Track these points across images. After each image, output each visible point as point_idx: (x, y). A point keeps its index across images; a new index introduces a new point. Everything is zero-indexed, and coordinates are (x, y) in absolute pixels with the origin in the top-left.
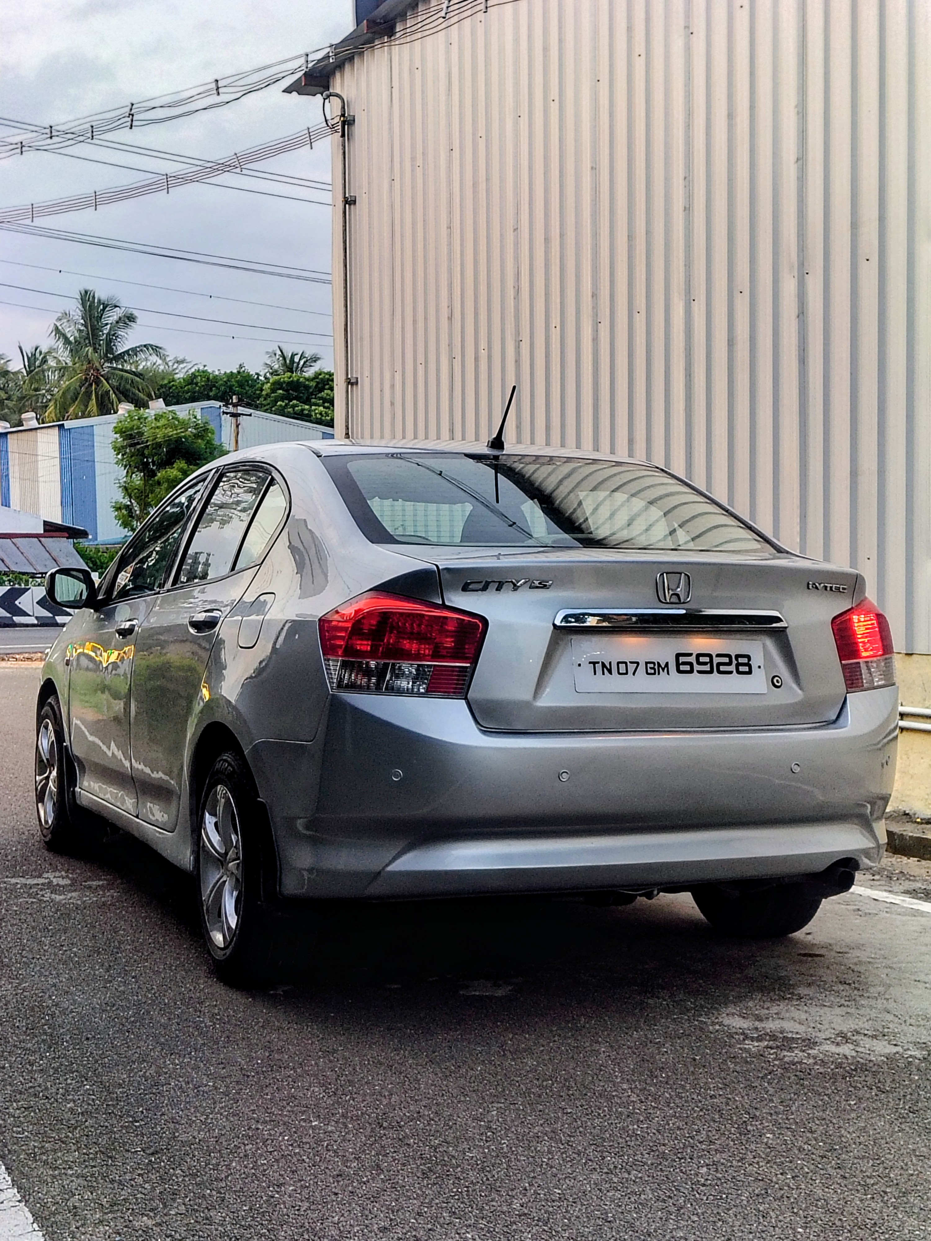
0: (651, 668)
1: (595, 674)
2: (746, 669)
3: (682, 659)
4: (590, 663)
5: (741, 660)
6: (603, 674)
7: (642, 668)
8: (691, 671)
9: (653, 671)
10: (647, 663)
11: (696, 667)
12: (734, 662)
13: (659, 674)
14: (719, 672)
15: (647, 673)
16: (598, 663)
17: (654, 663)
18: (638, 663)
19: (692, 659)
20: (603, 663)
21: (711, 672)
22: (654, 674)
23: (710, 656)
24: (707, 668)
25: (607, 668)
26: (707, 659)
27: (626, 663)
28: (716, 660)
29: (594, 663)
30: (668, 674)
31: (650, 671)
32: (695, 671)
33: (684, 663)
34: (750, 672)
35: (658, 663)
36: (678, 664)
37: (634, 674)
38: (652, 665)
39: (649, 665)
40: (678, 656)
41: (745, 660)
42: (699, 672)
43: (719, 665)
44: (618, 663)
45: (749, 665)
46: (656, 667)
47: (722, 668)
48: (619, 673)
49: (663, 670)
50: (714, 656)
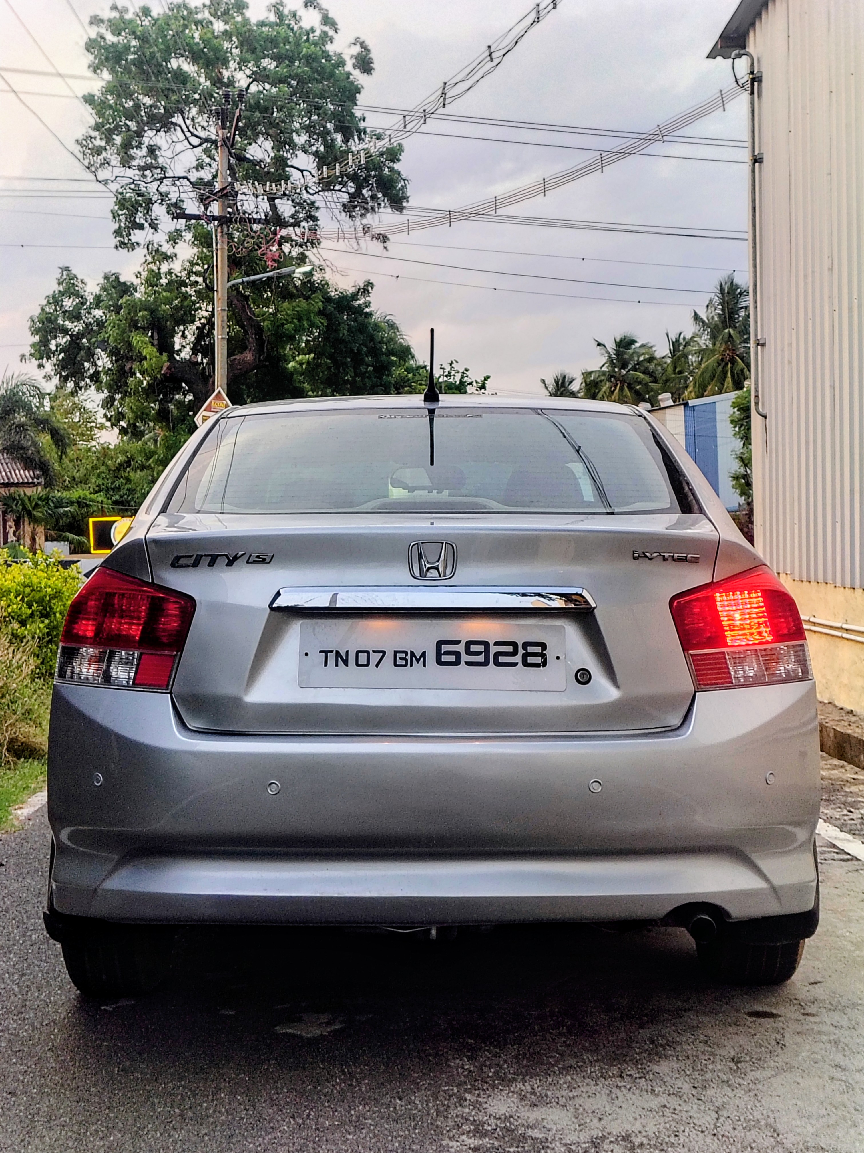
0: (401, 659)
1: (326, 665)
2: (538, 660)
3: (445, 648)
4: (321, 652)
5: (530, 649)
6: (337, 665)
7: (389, 659)
8: (457, 663)
9: (403, 662)
10: (396, 652)
11: (465, 658)
12: (521, 651)
13: (411, 665)
14: (497, 664)
15: (396, 665)
16: (332, 652)
17: (406, 653)
18: (384, 653)
19: (460, 648)
20: (337, 652)
21: (486, 663)
22: (406, 665)
23: (486, 644)
24: (481, 659)
25: (342, 659)
26: (481, 648)
27: (368, 652)
28: (494, 649)
29: (326, 652)
30: (424, 665)
31: (399, 662)
32: (463, 663)
33: (448, 653)
34: (544, 664)
35: (412, 652)
36: (439, 654)
37: (377, 666)
38: (403, 655)
39: (399, 656)
40: (440, 644)
41: (538, 649)
42: (468, 664)
43: (497, 655)
44: (358, 652)
45: (543, 655)
46: (408, 657)
47: (502, 659)
48: (357, 665)
49: (418, 661)
50: (491, 644)
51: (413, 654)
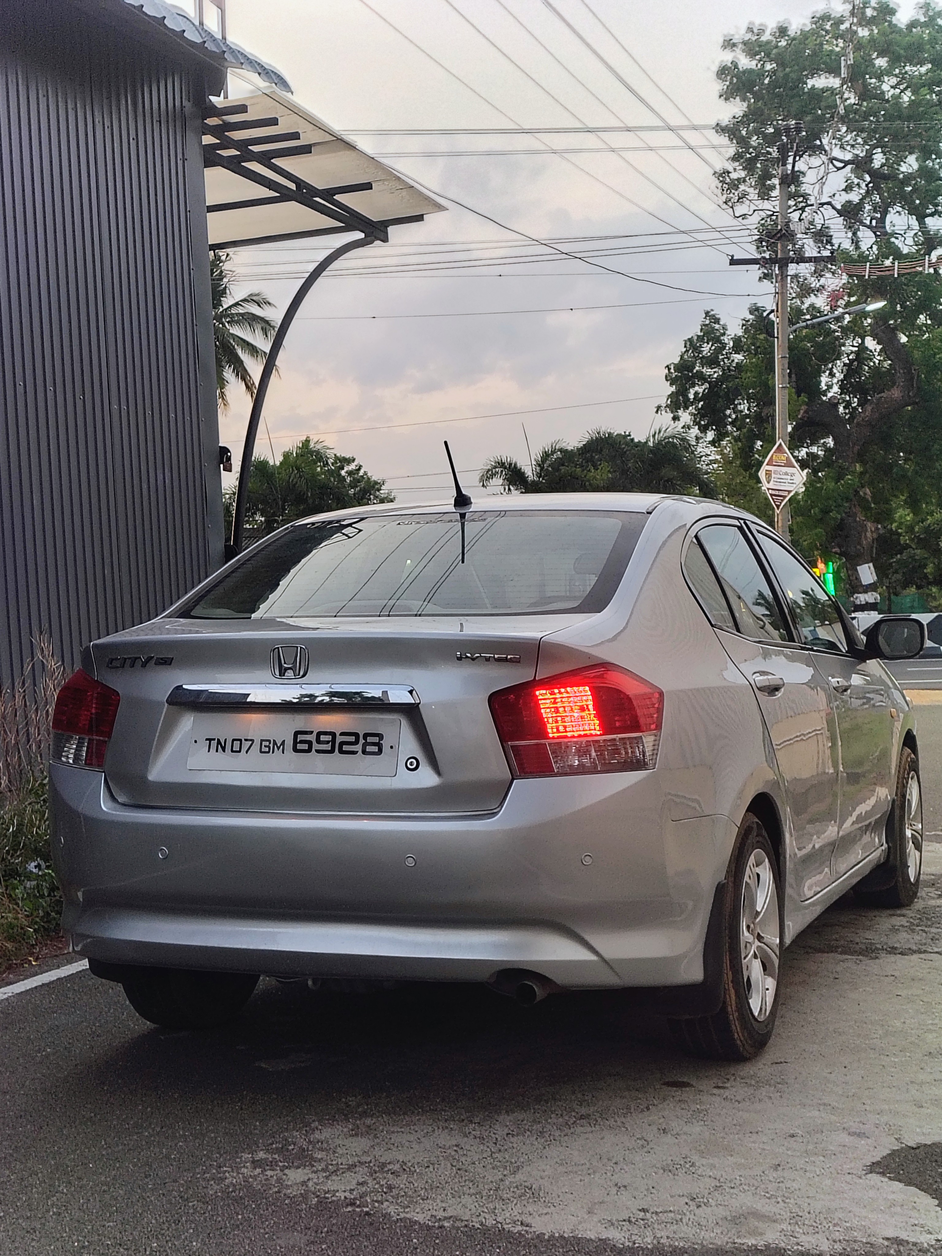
0: (265, 746)
1: (209, 751)
2: (375, 749)
3: (300, 737)
4: (207, 740)
5: (369, 739)
6: (217, 751)
7: (256, 747)
8: (309, 750)
9: (267, 749)
10: (262, 741)
11: (315, 746)
12: (362, 741)
13: (273, 752)
14: (341, 752)
15: (261, 752)
16: (214, 739)
17: (269, 741)
18: (252, 741)
19: (312, 738)
20: (218, 740)
21: (332, 751)
22: (269, 752)
23: (333, 735)
24: (328, 747)
25: (221, 746)
26: (329, 738)
27: (240, 740)
28: (339, 739)
29: (210, 740)
30: (283, 753)
31: (264, 749)
32: (313, 750)
33: (302, 742)
34: (380, 751)
35: (274, 741)
36: (295, 743)
37: (247, 752)
38: (267, 743)
39: (264, 743)
40: (296, 734)
41: (376, 740)
42: (318, 751)
43: (342, 744)
44: (234, 740)
45: (379, 745)
46: (271, 746)
47: (345, 748)
48: (232, 751)
49: (278, 748)
50: (338, 735)
51: (275, 743)
